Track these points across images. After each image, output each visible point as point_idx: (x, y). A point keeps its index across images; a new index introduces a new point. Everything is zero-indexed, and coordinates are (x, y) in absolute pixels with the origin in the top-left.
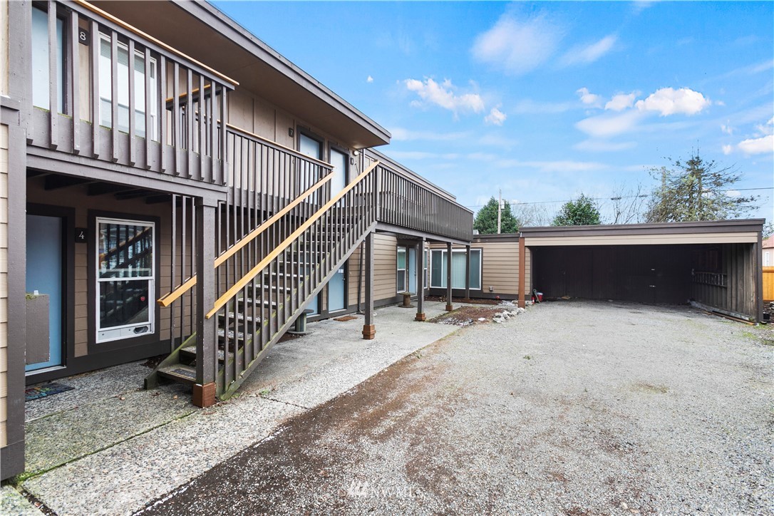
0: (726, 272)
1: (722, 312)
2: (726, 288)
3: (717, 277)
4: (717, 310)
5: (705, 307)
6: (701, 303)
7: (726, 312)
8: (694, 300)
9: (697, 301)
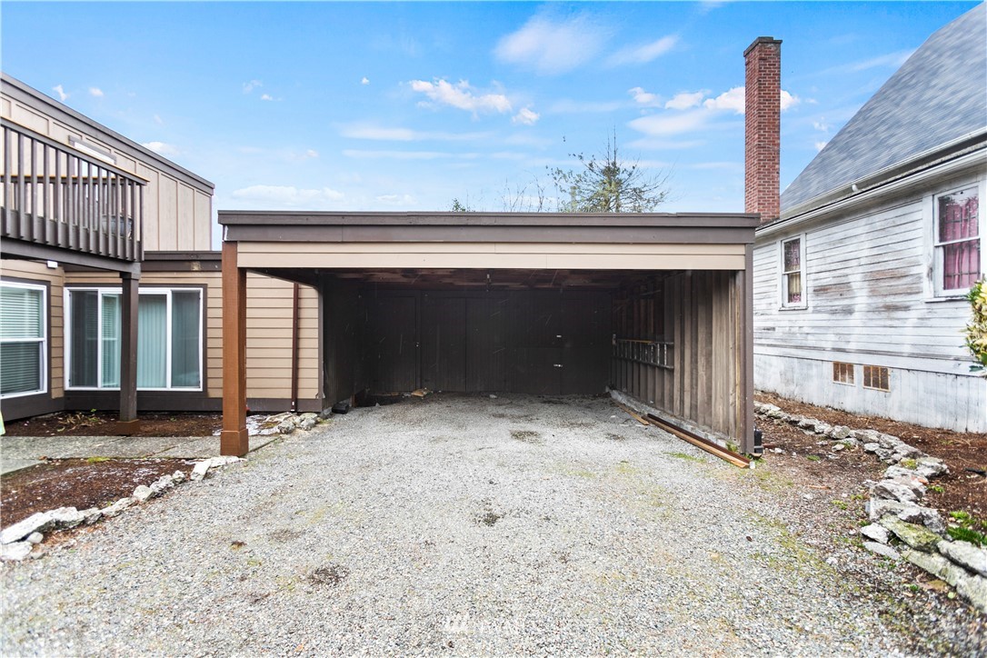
0: (673, 340)
1: (665, 418)
2: (672, 371)
3: (655, 348)
4: (656, 413)
5: (632, 404)
6: (626, 394)
7: (672, 421)
8: (615, 389)
9: (620, 391)
